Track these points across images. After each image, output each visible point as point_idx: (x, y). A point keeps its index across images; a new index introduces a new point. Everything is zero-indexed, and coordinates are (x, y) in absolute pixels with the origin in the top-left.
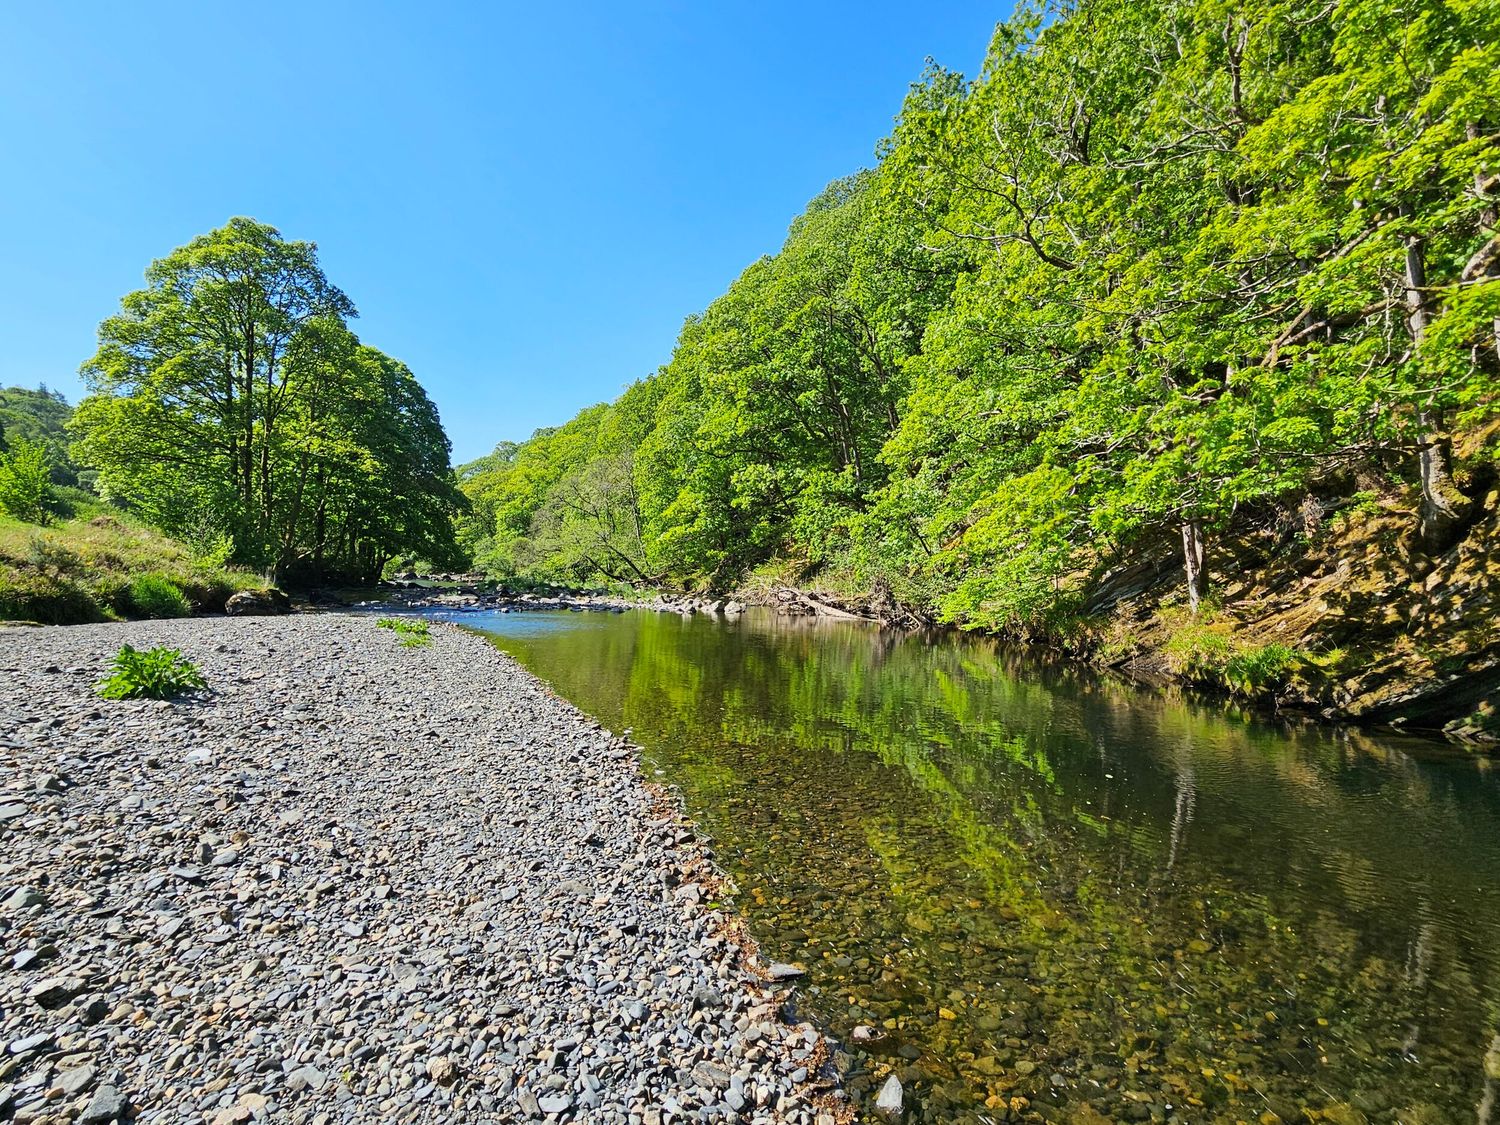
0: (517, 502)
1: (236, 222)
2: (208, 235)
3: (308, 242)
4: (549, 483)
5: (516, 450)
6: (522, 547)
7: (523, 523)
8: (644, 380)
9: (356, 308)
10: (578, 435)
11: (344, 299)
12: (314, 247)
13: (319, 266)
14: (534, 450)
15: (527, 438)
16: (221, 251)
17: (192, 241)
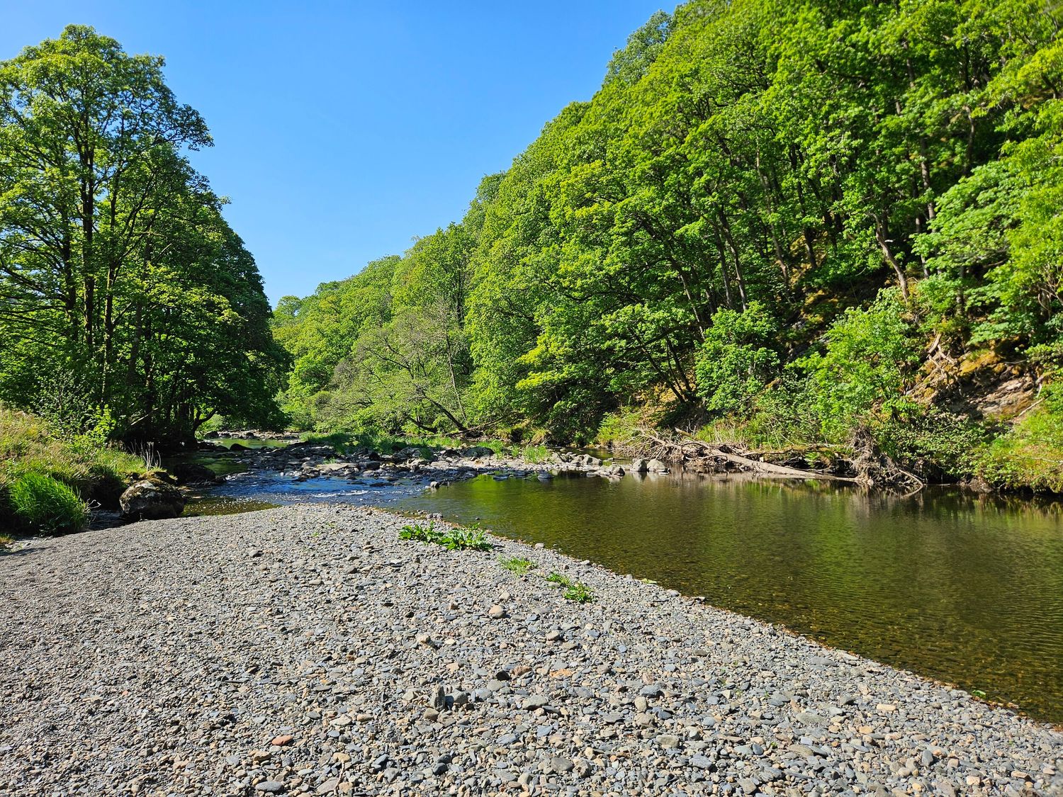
0: (311, 354)
1: (72, 30)
2: (38, 45)
3: (155, 55)
4: (342, 337)
5: (300, 304)
6: (322, 403)
7: (319, 378)
8: (445, 229)
9: (210, 135)
10: (371, 287)
11: (199, 121)
12: (161, 62)
13: (167, 84)
14: (323, 304)
15: (311, 292)
16: (59, 62)
17: (20, 53)
